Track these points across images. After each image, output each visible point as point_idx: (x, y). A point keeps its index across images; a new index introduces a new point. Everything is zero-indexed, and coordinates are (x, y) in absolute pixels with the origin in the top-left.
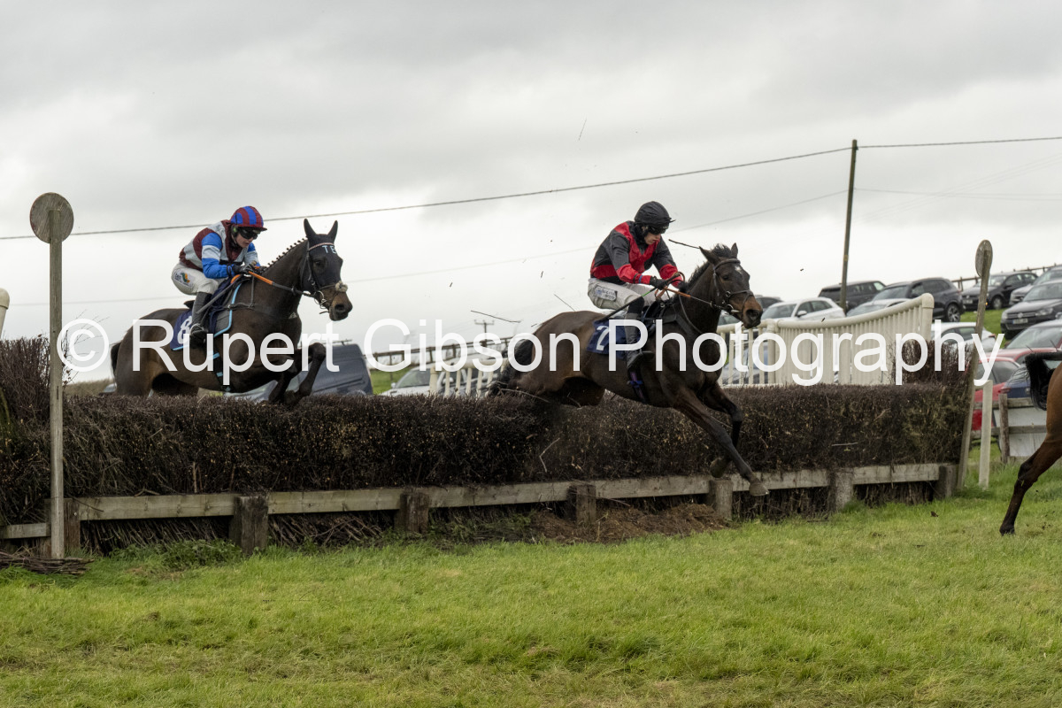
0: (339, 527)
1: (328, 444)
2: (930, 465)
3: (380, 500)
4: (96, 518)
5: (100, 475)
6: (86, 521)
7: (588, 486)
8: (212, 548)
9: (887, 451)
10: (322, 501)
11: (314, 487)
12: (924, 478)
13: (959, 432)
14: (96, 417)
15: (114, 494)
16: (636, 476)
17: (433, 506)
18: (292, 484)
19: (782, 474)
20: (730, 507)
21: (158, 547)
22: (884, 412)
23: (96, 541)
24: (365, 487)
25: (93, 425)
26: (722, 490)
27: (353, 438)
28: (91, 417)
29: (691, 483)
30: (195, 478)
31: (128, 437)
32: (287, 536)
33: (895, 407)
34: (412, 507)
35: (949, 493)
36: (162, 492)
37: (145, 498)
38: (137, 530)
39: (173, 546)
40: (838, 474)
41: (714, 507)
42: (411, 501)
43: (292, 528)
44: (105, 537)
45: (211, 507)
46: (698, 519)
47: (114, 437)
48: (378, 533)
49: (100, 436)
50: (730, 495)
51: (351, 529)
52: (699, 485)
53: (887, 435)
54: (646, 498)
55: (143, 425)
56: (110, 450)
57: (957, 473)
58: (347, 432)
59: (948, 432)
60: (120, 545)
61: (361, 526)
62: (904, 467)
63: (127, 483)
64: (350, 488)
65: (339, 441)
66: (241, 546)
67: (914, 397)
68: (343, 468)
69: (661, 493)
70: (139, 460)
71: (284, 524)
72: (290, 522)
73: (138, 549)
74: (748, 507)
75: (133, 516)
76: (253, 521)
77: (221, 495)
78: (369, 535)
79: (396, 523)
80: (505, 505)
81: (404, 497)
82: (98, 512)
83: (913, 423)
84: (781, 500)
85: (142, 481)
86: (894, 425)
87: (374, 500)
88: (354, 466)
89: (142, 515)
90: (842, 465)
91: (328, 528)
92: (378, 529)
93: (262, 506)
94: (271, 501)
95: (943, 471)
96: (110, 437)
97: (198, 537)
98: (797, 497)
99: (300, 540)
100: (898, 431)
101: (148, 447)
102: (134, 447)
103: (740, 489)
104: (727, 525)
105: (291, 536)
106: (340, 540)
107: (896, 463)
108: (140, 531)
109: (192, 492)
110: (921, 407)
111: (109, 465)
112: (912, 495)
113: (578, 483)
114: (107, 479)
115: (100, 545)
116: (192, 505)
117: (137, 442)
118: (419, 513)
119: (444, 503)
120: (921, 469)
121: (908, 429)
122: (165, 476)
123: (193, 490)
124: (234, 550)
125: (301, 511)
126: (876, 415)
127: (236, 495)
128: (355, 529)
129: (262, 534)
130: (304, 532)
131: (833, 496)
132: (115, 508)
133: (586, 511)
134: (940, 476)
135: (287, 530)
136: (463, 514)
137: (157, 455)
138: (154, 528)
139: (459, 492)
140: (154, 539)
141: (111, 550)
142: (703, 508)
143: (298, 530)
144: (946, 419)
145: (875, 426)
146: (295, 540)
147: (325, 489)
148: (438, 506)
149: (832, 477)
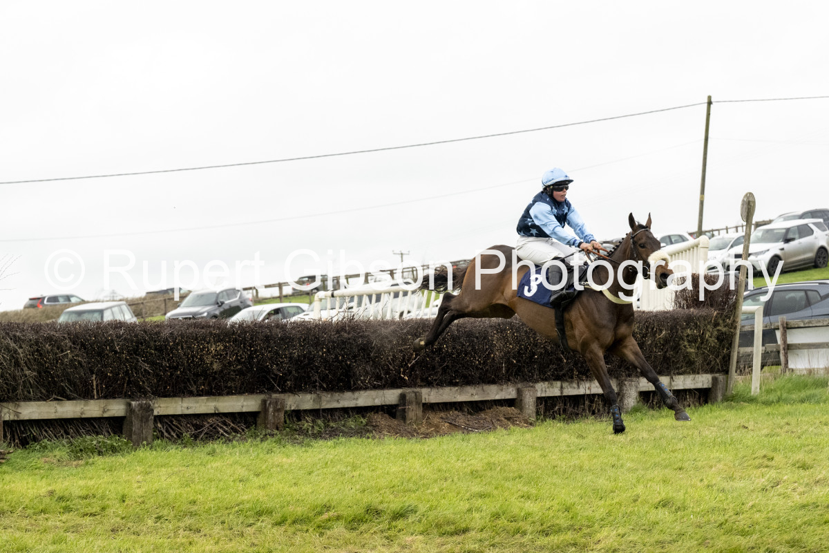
0: (211, 426)
1: (201, 359)
2: (705, 375)
3: (245, 403)
4: (16, 419)
5: (18, 385)
6: (6, 421)
7: (416, 393)
8: (109, 442)
9: (668, 364)
10: (198, 405)
11: (191, 394)
12: (699, 386)
13: (728, 349)
14: (16, 339)
15: (30, 400)
16: (455, 385)
17: (288, 409)
18: (173, 392)
19: (578, 383)
20: (534, 410)
21: (64, 441)
22: (664, 333)
23: (16, 437)
24: (233, 394)
25: (12, 345)
26: (528, 396)
27: (221, 355)
28: (11, 339)
29: (502, 390)
30: (95, 387)
31: (41, 355)
32: (169, 434)
33: (673, 329)
34: (271, 410)
35: (720, 398)
36: (69, 398)
37: (54, 403)
38: (49, 428)
39: (78, 441)
40: (626, 383)
41: (521, 408)
42: (270, 404)
43: (173, 427)
44: (23, 433)
45: (108, 410)
46: (509, 419)
47: (30, 355)
48: (243, 430)
49: (19, 354)
50: (535, 399)
51: (221, 428)
52: (509, 392)
53: (667, 350)
54: (465, 402)
55: (54, 346)
56: (27, 365)
57: (727, 382)
58: (216, 350)
59: (719, 349)
60: (35, 439)
61: (230, 425)
62: (682, 377)
63: (40, 391)
64: (220, 394)
65: (210, 356)
66: (131, 440)
67: (689, 320)
68: (214, 379)
69: (476, 398)
70: (50, 373)
71: (167, 423)
72: (172, 422)
73: (49, 443)
74: (550, 409)
75: (46, 417)
76: (142, 421)
77: (115, 400)
78: (236, 431)
79: (259, 422)
80: (348, 408)
81: (264, 402)
82: (17, 414)
83: (689, 341)
84: (579, 404)
85: (52, 389)
86: (673, 343)
87: (240, 404)
88: (222, 377)
89: (53, 416)
90: (629, 376)
91: (202, 427)
92: (244, 426)
93: (149, 409)
94: (156, 405)
95: (715, 380)
96: (27, 355)
97: (97, 434)
98: (592, 401)
99: (179, 436)
100: (676, 348)
101: (57, 363)
102: (46, 362)
103: (543, 395)
104: (531, 424)
105: (172, 433)
106: (212, 435)
107: (675, 374)
108: (52, 429)
109: (92, 398)
110: (696, 328)
111: (26, 376)
112: (689, 399)
113: (407, 390)
114: (25, 387)
115: (20, 440)
116: (92, 409)
117: (47, 359)
118: (276, 414)
119: (297, 406)
120: (696, 379)
121: (685, 346)
122: (70, 385)
123: (94, 397)
124: (126, 444)
125: (180, 413)
126: (657, 335)
127: (128, 400)
128: (225, 427)
129: (149, 430)
130: (183, 430)
131: (622, 400)
132: (32, 410)
133: (413, 412)
134: (713, 384)
135: (169, 429)
136: (313, 416)
137: (64, 369)
138: (62, 426)
139: (309, 398)
140: (62, 435)
141: (28, 444)
142: (511, 410)
143: (178, 428)
144: (718, 339)
145: (656, 344)
146: (175, 436)
147: (200, 395)
148: (292, 409)
149: (621, 385)
